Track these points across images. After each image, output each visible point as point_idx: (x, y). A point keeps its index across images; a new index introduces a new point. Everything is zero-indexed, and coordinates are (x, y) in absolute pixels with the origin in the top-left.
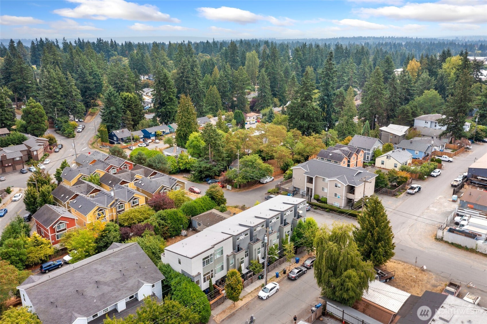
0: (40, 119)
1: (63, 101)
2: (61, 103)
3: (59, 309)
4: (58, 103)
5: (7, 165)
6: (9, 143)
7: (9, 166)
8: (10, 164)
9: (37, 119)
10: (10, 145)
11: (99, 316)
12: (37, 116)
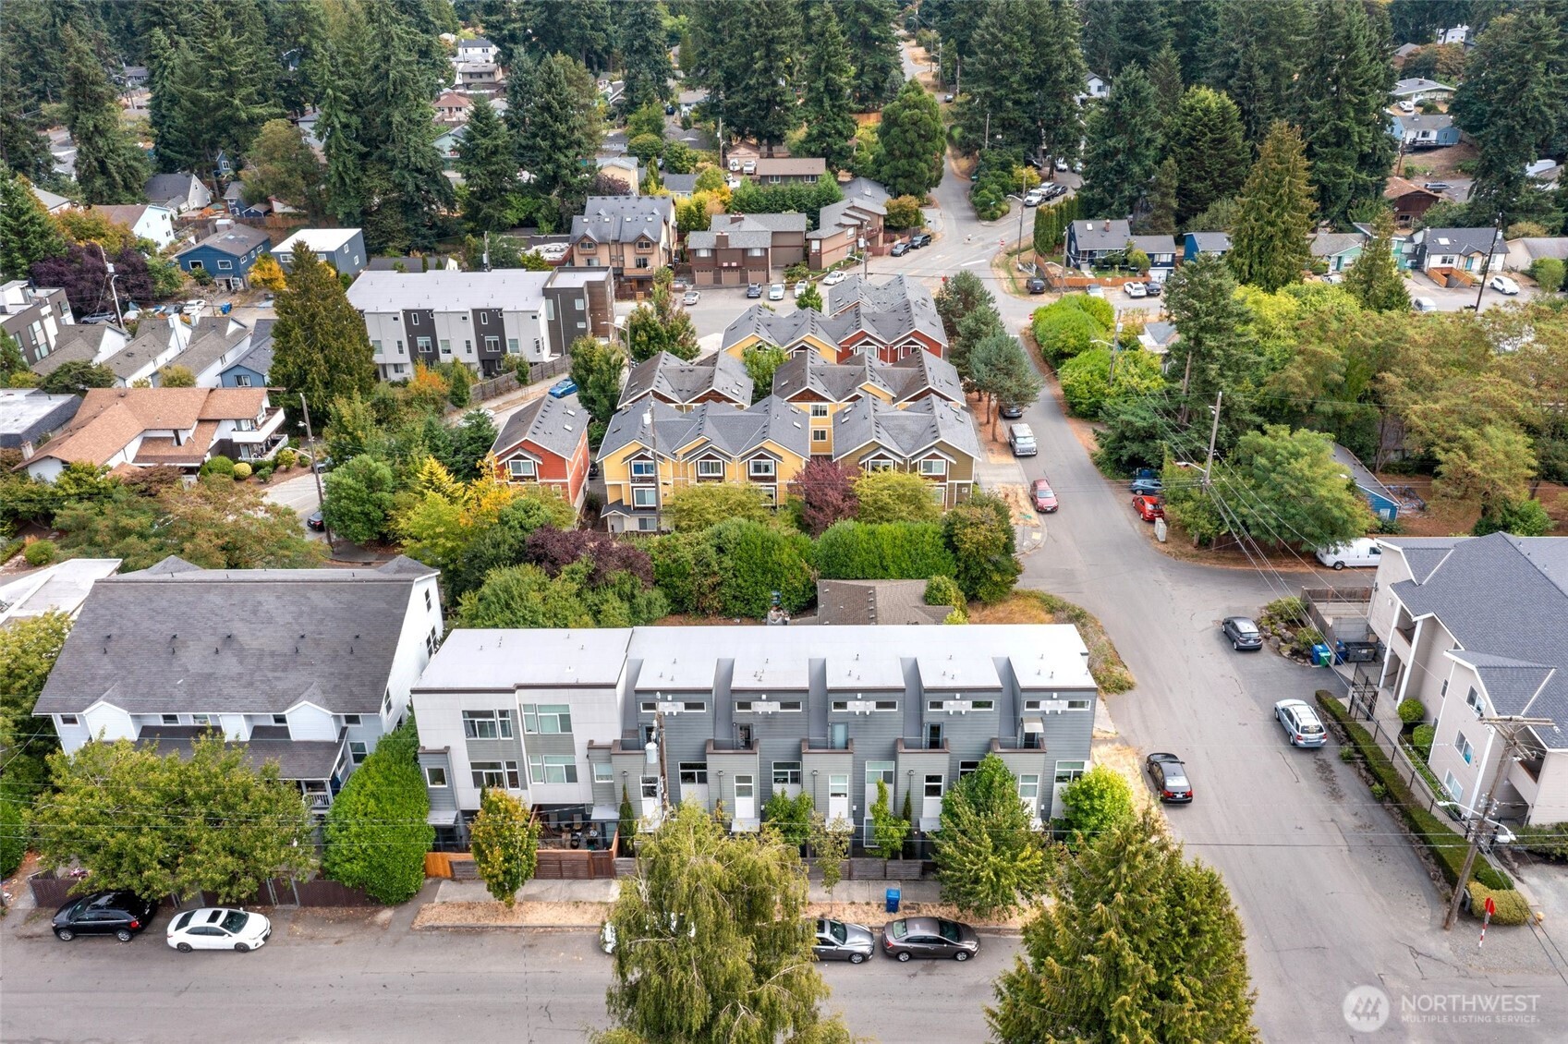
0: (918, 147)
1: (1023, 97)
2: (1017, 102)
3: (106, 659)
4: (1009, 100)
5: (725, 264)
6: (789, 203)
7: (730, 268)
8: (734, 264)
9: (912, 144)
10: (790, 208)
11: (181, 723)
12: (912, 136)
